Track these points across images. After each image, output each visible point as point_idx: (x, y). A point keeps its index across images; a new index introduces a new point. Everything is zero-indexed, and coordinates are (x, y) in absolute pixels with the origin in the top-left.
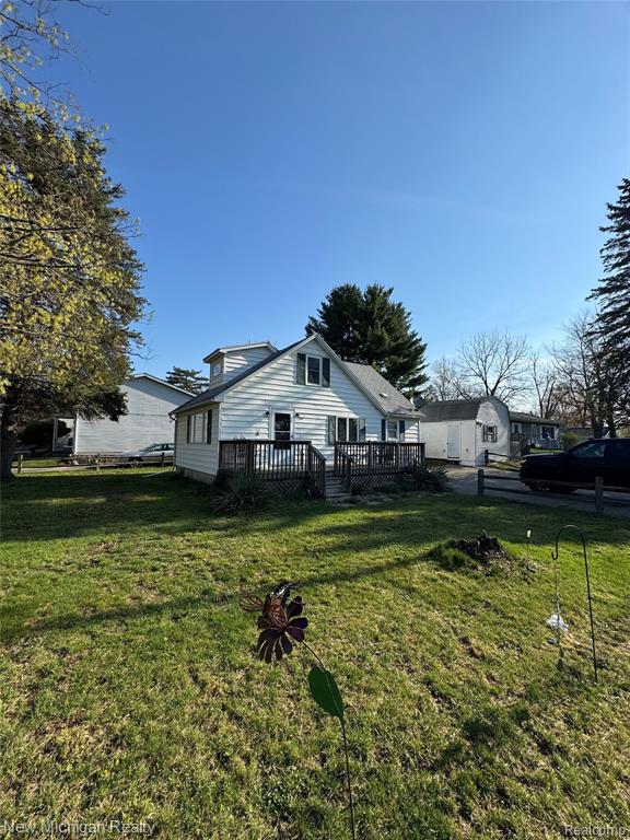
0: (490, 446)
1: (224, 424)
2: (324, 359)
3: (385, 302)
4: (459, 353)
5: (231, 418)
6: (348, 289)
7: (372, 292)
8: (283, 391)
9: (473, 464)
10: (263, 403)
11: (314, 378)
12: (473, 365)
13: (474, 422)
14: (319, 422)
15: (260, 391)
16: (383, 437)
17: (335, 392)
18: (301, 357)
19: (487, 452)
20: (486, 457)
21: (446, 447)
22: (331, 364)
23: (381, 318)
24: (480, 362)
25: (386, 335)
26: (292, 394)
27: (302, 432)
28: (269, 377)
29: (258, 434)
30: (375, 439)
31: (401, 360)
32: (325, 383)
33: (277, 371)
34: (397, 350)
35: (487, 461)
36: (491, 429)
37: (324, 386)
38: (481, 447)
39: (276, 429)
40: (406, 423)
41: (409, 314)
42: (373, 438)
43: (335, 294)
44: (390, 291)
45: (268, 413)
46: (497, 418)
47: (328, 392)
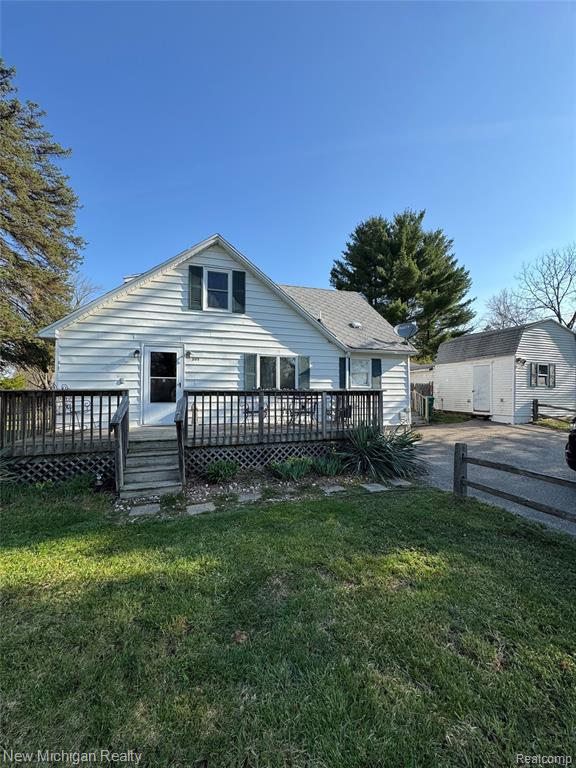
0: (541, 394)
1: (63, 369)
2: (234, 272)
3: (416, 230)
4: (520, 282)
5: (75, 360)
6: (374, 223)
7: (400, 222)
8: (163, 320)
9: (511, 420)
10: (130, 338)
11: (218, 300)
12: (540, 294)
13: (512, 359)
14: (227, 363)
15: (124, 322)
16: (342, 383)
17: (253, 320)
18: (195, 272)
19: (536, 404)
20: (535, 411)
21: (471, 396)
22: (248, 281)
23: (410, 249)
24: (551, 290)
25: (414, 267)
26: (179, 325)
27: (198, 377)
28: (143, 300)
29: (120, 382)
30: (329, 387)
31: (436, 295)
32: (239, 308)
33: (154, 294)
34: (430, 284)
35: (536, 416)
36: (544, 369)
37: (235, 311)
38: (526, 395)
39: (153, 373)
40: (384, 362)
41: (451, 241)
42: (325, 384)
43: (360, 231)
44: (422, 216)
45: (137, 352)
46: (556, 352)
47: (242, 320)
